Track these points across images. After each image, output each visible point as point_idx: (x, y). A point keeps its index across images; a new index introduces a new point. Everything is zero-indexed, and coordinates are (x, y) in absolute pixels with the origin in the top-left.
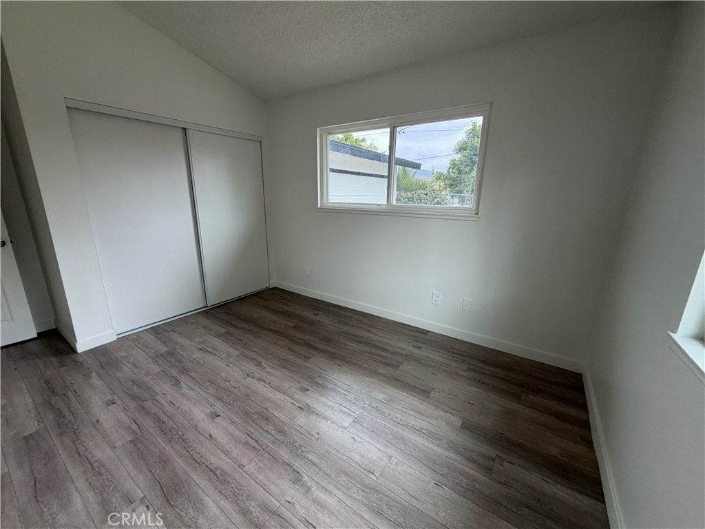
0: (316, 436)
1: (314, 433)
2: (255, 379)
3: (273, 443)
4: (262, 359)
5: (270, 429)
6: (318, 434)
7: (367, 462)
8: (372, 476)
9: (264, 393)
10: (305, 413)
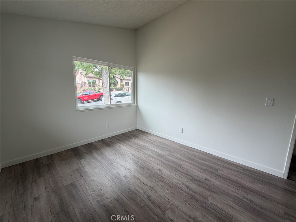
2: (149, 185)
3: (138, 161)
4: (146, 201)
5: (140, 164)
9: (143, 177)
10: (128, 168)
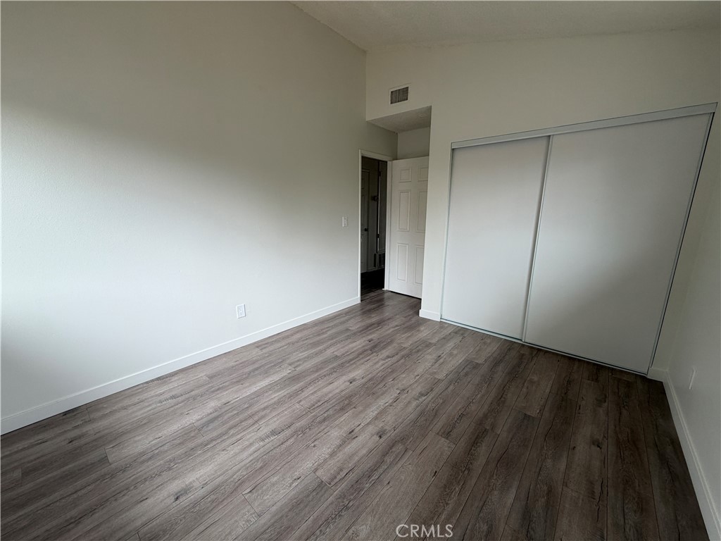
0: (313, 445)
1: (315, 443)
6: (314, 446)
7: (264, 488)
8: (248, 490)
